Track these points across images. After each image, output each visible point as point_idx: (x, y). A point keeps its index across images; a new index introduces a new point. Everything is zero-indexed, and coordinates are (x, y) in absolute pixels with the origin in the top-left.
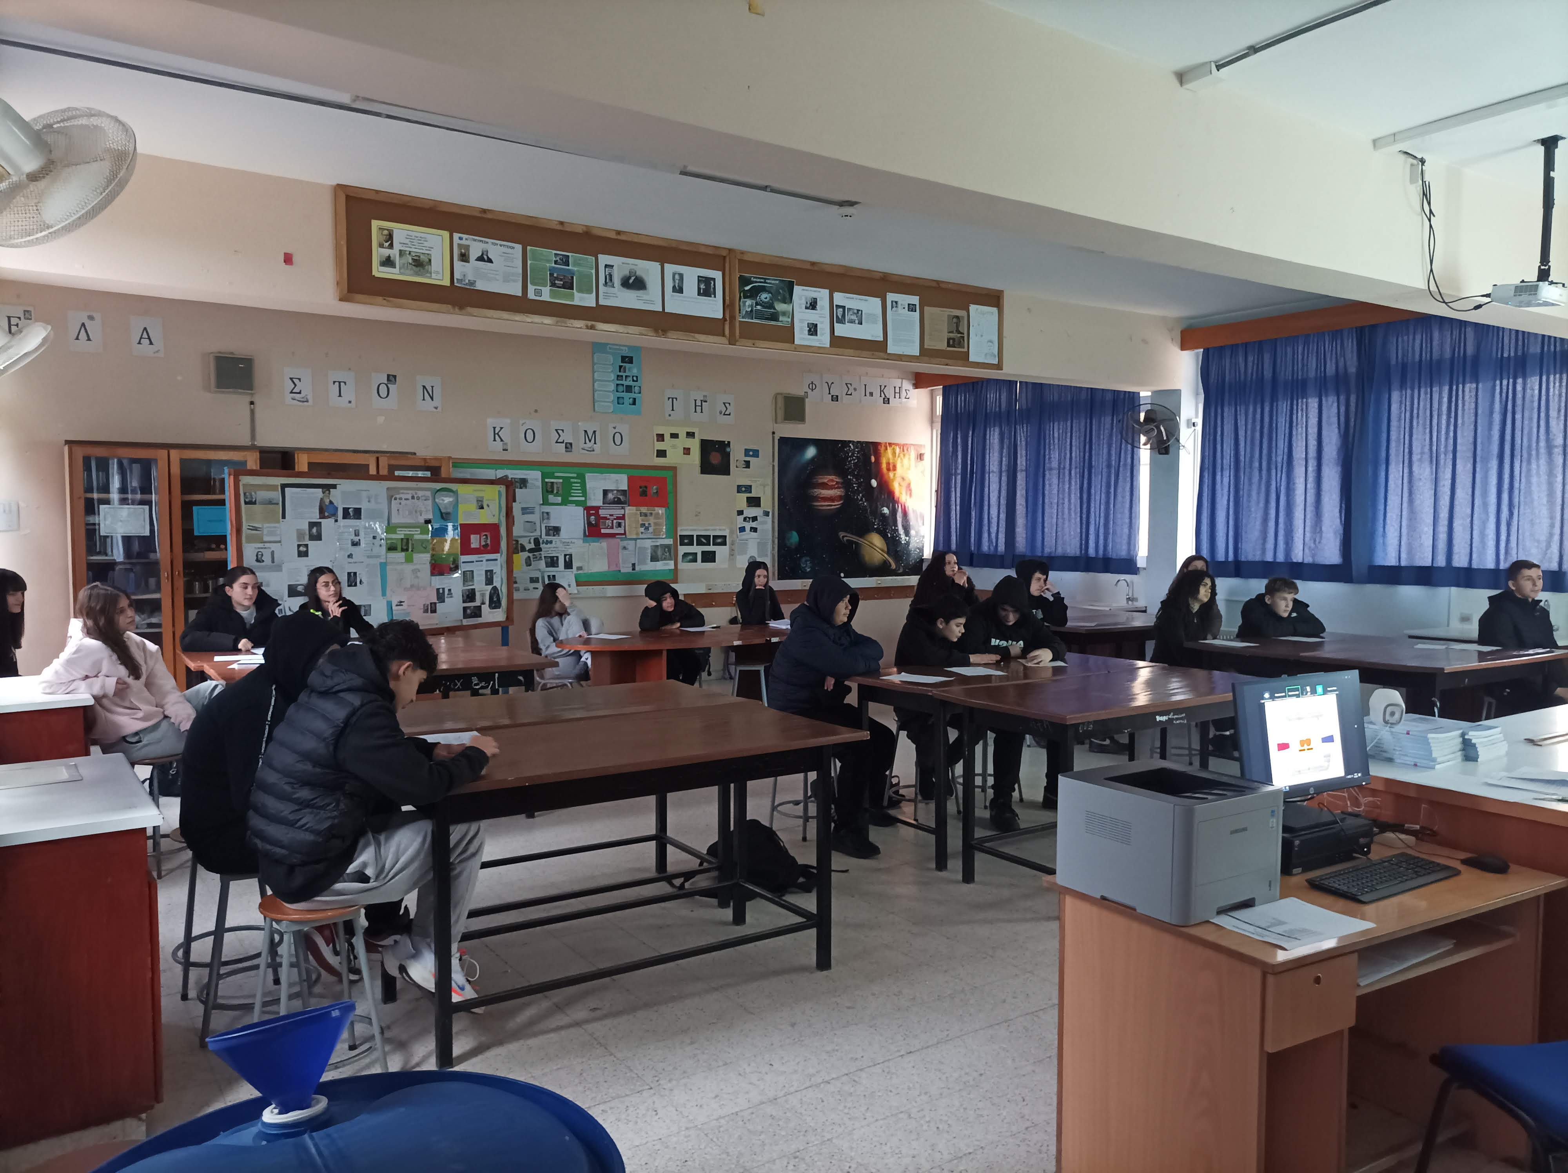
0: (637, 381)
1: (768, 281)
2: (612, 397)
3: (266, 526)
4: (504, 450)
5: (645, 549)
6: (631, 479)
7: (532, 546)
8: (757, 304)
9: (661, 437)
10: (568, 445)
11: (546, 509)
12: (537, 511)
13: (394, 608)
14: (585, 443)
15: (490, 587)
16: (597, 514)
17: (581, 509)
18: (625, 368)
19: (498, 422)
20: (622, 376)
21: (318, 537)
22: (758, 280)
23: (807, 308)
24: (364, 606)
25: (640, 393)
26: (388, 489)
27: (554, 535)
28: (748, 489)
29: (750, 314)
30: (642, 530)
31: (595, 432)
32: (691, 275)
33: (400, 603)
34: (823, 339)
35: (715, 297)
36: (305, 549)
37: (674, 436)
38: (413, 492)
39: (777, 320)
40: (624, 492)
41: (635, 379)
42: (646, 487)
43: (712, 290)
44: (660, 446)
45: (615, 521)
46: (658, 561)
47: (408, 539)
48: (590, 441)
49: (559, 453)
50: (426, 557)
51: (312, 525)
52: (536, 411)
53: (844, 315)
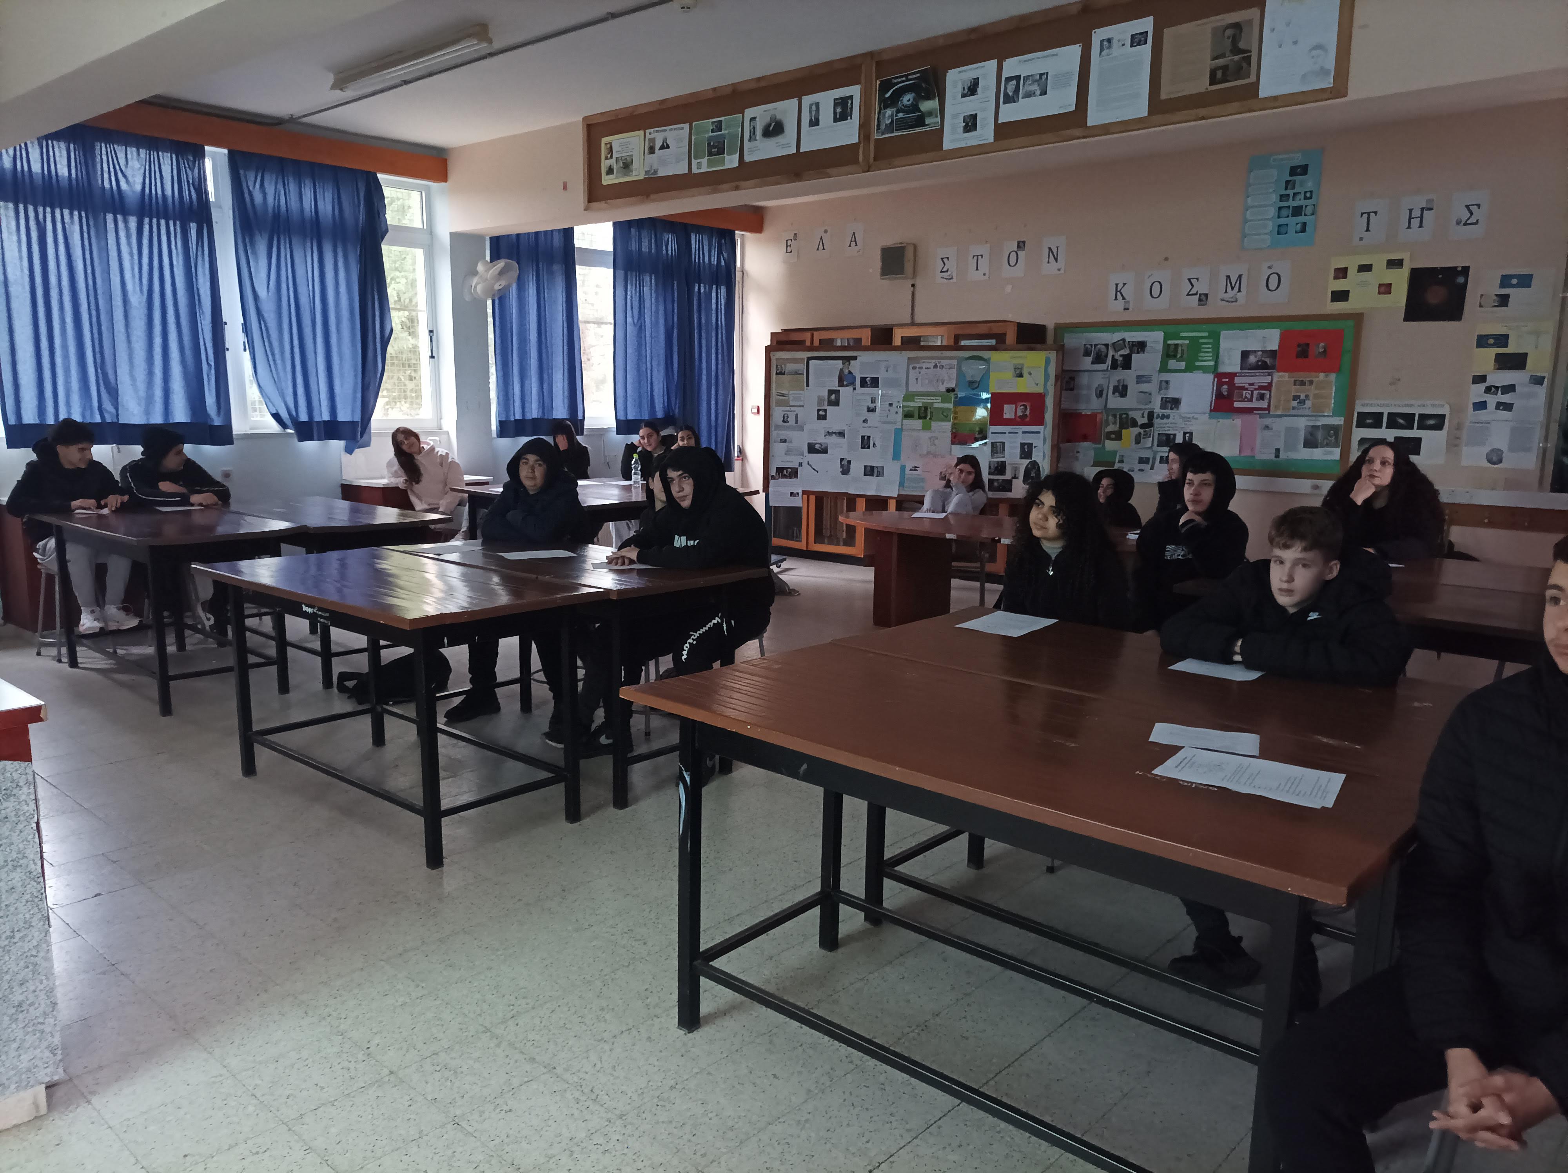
0: (1311, 198)
1: (910, 77)
2: (1271, 226)
3: (792, 394)
4: (1125, 309)
5: (1297, 430)
6: (1284, 337)
7: (1145, 420)
8: (898, 112)
9: (1342, 273)
10: (1203, 297)
11: (1166, 376)
12: (1155, 380)
13: (907, 471)
14: (1226, 292)
15: (1026, 462)
16: (1231, 384)
17: (1210, 377)
18: (1295, 181)
19: (1119, 278)
20: (1288, 195)
21: (836, 403)
22: (900, 80)
23: (963, 96)
24: (877, 467)
25: (1313, 214)
26: (909, 358)
27: (1172, 409)
28: (1502, 340)
29: (890, 128)
30: (1295, 403)
31: (1240, 276)
32: (826, 99)
33: (915, 468)
34: (985, 133)
35: (851, 118)
36: (824, 413)
37: (1365, 268)
38: (937, 361)
39: (924, 125)
40: (1273, 353)
41: (1308, 195)
42: (1308, 345)
43: (849, 111)
44: (1340, 285)
45: (1256, 392)
46: (1317, 447)
47: (926, 409)
48: (1233, 289)
49: (1190, 308)
50: (947, 426)
51: (831, 392)
52: (1166, 259)
53: (1017, 90)
